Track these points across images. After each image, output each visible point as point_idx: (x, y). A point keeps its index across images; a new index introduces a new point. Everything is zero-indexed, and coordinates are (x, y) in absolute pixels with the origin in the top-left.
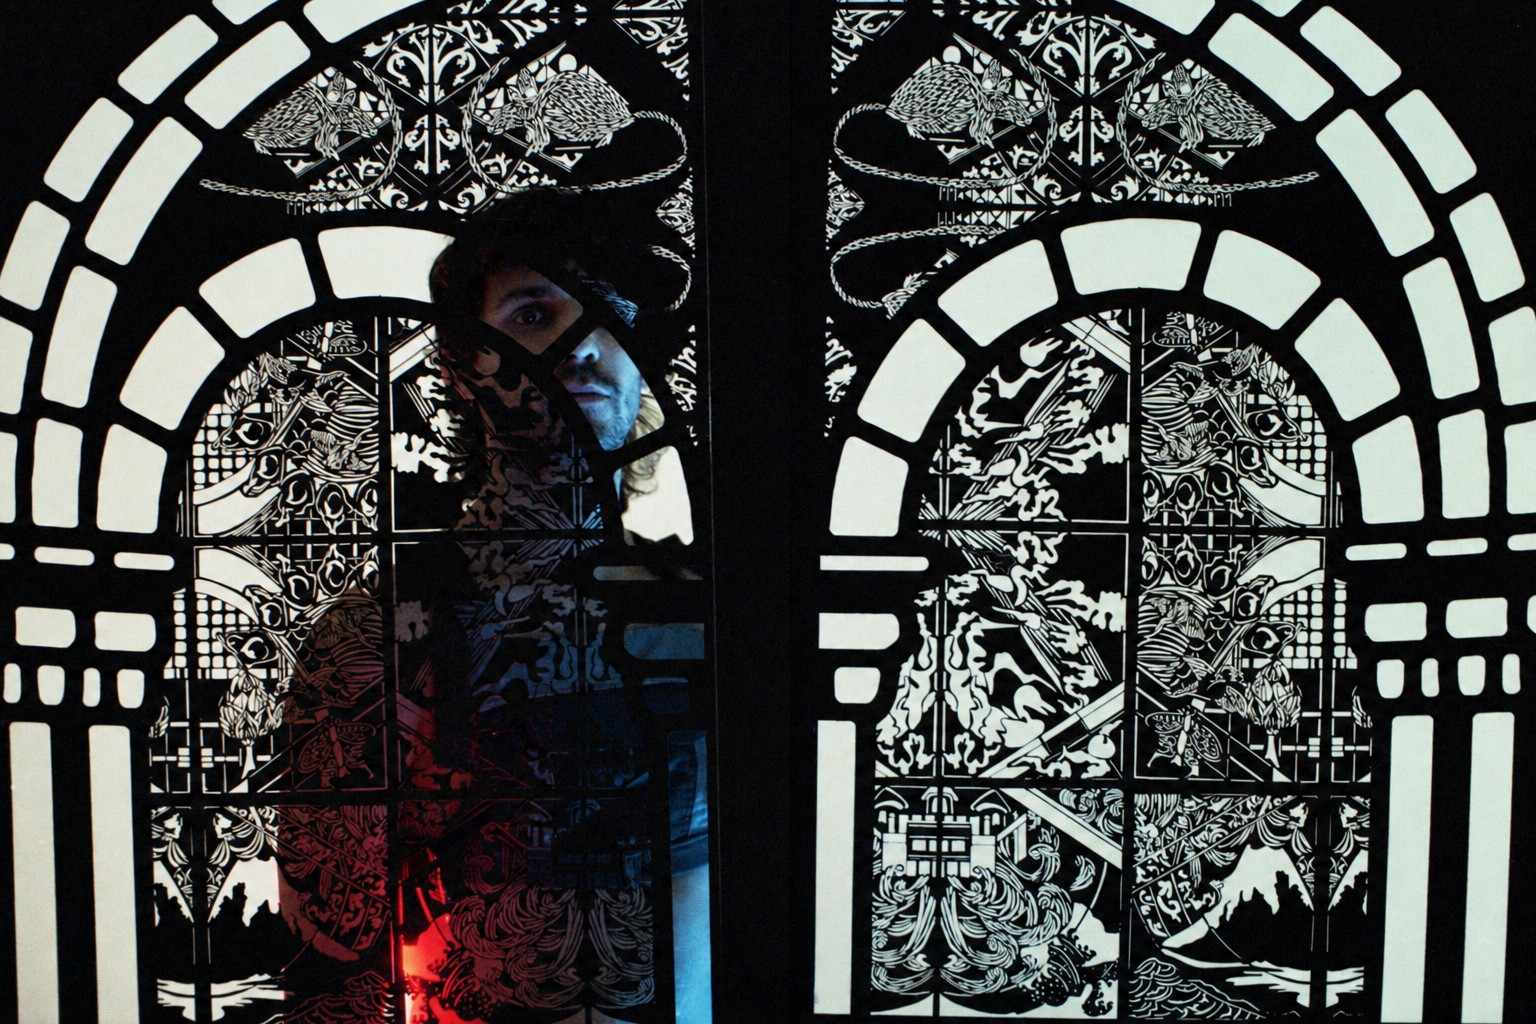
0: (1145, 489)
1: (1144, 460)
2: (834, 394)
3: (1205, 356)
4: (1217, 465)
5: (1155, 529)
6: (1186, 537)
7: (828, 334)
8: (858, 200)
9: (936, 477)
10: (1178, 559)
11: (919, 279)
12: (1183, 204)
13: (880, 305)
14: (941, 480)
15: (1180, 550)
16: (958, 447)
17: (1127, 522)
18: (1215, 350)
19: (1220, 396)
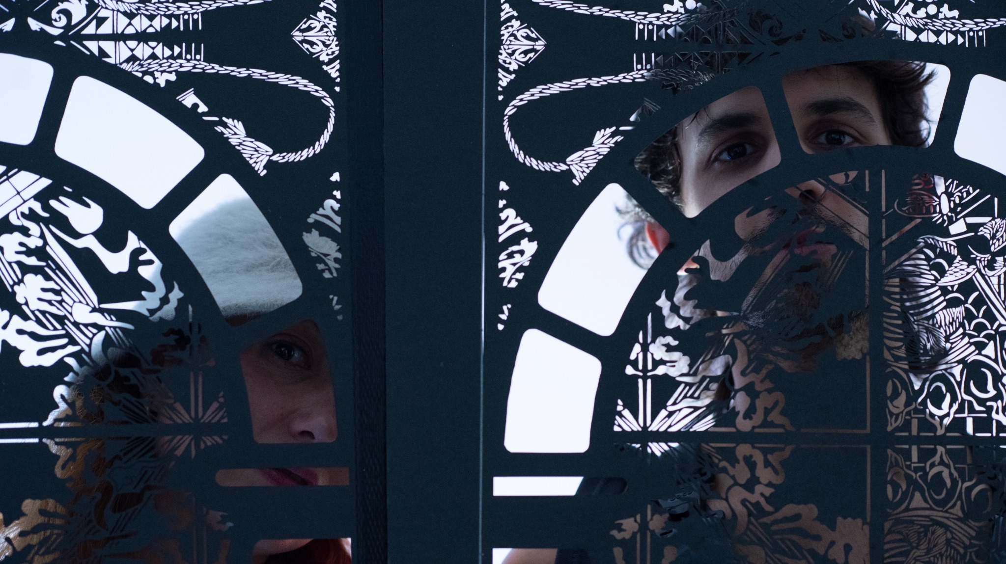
0: (889, 392)
1: (887, 355)
2: (510, 276)
3: (959, 227)
4: (975, 361)
5: (903, 440)
6: (940, 449)
7: (502, 203)
8: (537, 39)
9: (635, 377)
10: (930, 476)
11: (613, 135)
12: (928, 43)
13: (564, 167)
14: (640, 381)
15: (933, 465)
16: (661, 340)
17: (868, 431)
18: (970, 220)
19: (977, 275)
